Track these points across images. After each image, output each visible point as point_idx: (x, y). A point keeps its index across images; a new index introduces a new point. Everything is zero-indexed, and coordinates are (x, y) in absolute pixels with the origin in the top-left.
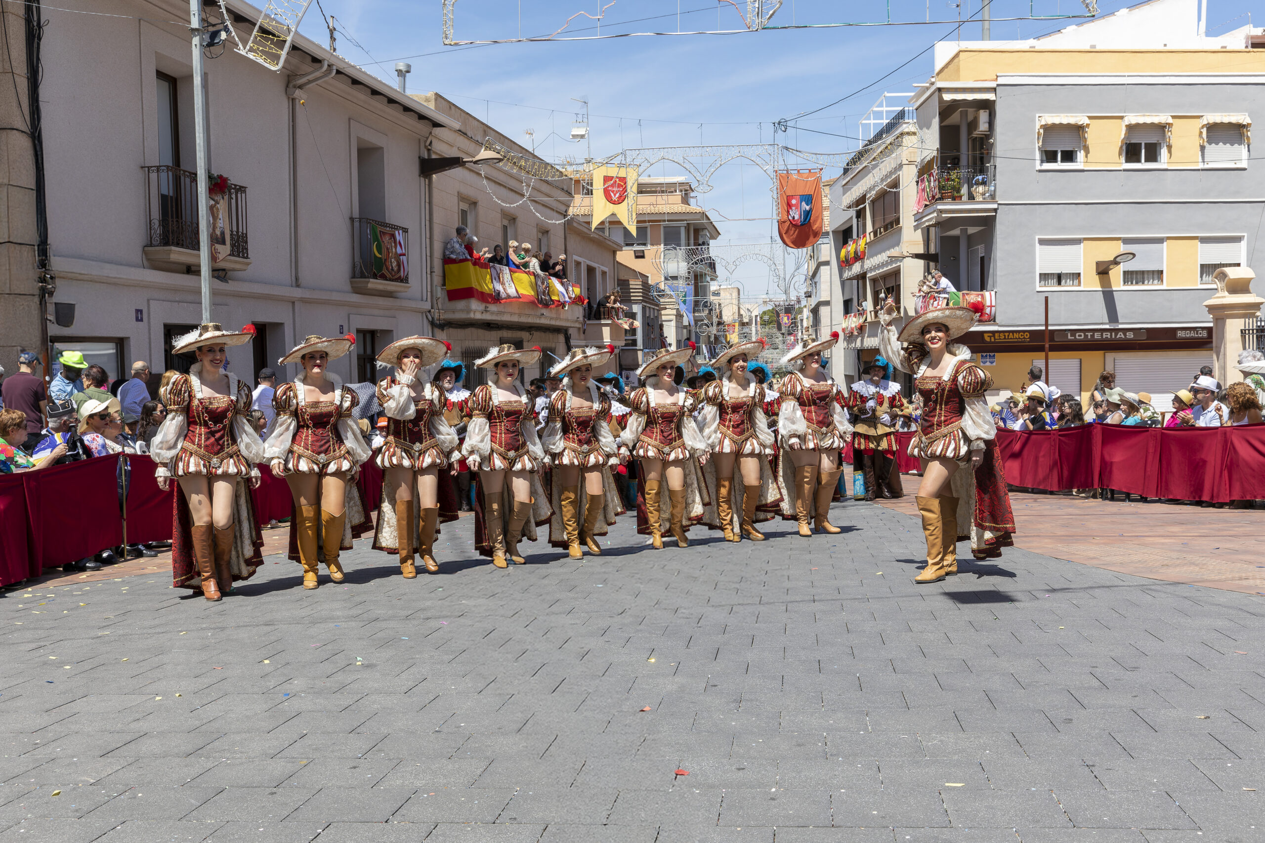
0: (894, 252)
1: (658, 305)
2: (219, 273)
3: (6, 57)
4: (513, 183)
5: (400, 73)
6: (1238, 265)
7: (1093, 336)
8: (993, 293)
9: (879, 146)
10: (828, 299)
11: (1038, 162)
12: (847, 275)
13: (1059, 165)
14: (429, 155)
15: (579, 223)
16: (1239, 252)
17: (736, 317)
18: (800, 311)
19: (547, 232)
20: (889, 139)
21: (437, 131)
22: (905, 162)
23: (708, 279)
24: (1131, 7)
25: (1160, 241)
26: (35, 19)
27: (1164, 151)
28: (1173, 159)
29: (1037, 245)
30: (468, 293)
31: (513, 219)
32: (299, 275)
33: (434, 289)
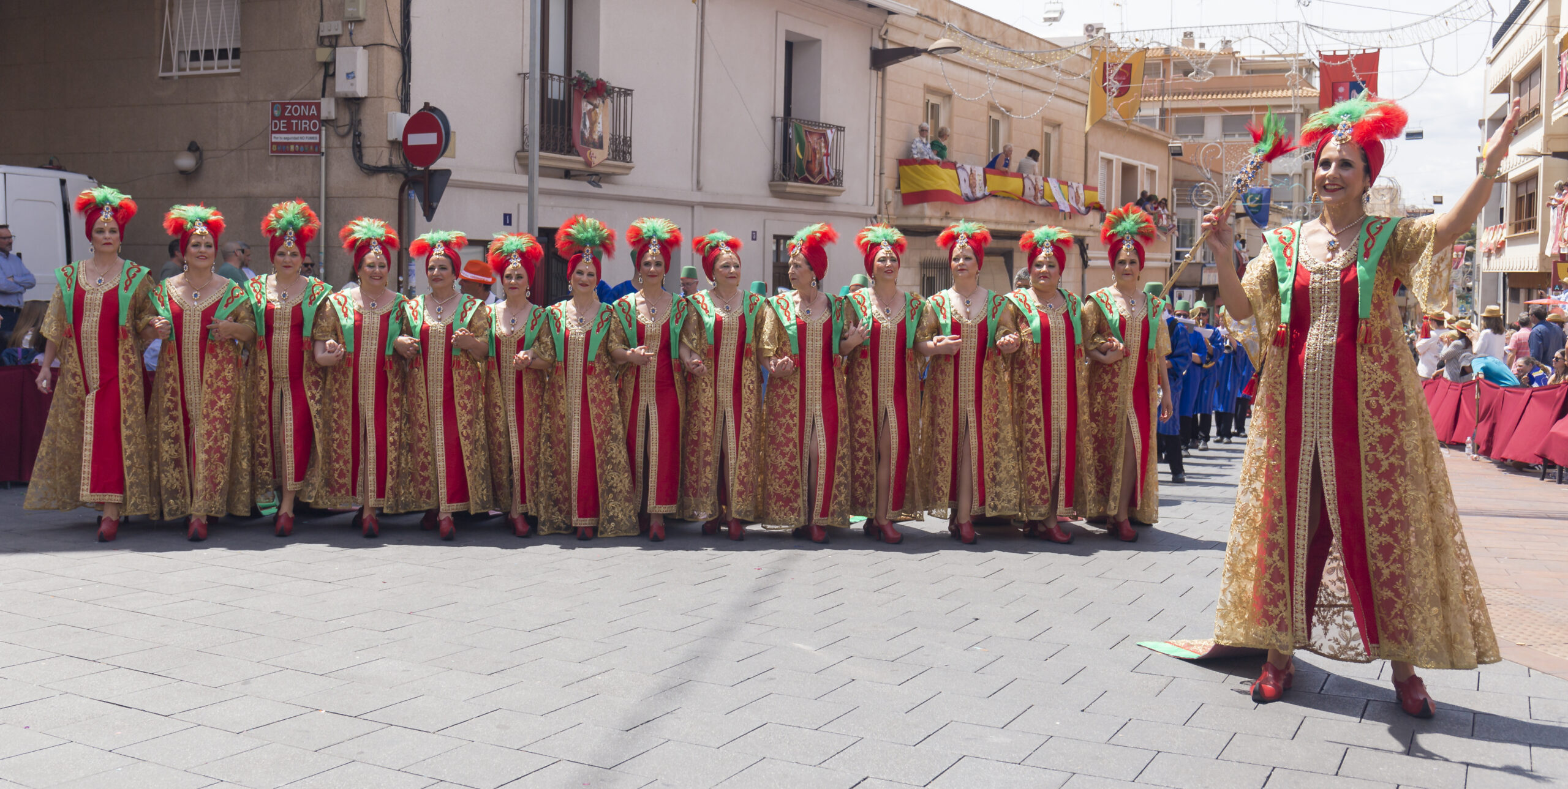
14: (883, 43)
21: (892, 20)
32: (702, 179)
33: (883, 192)
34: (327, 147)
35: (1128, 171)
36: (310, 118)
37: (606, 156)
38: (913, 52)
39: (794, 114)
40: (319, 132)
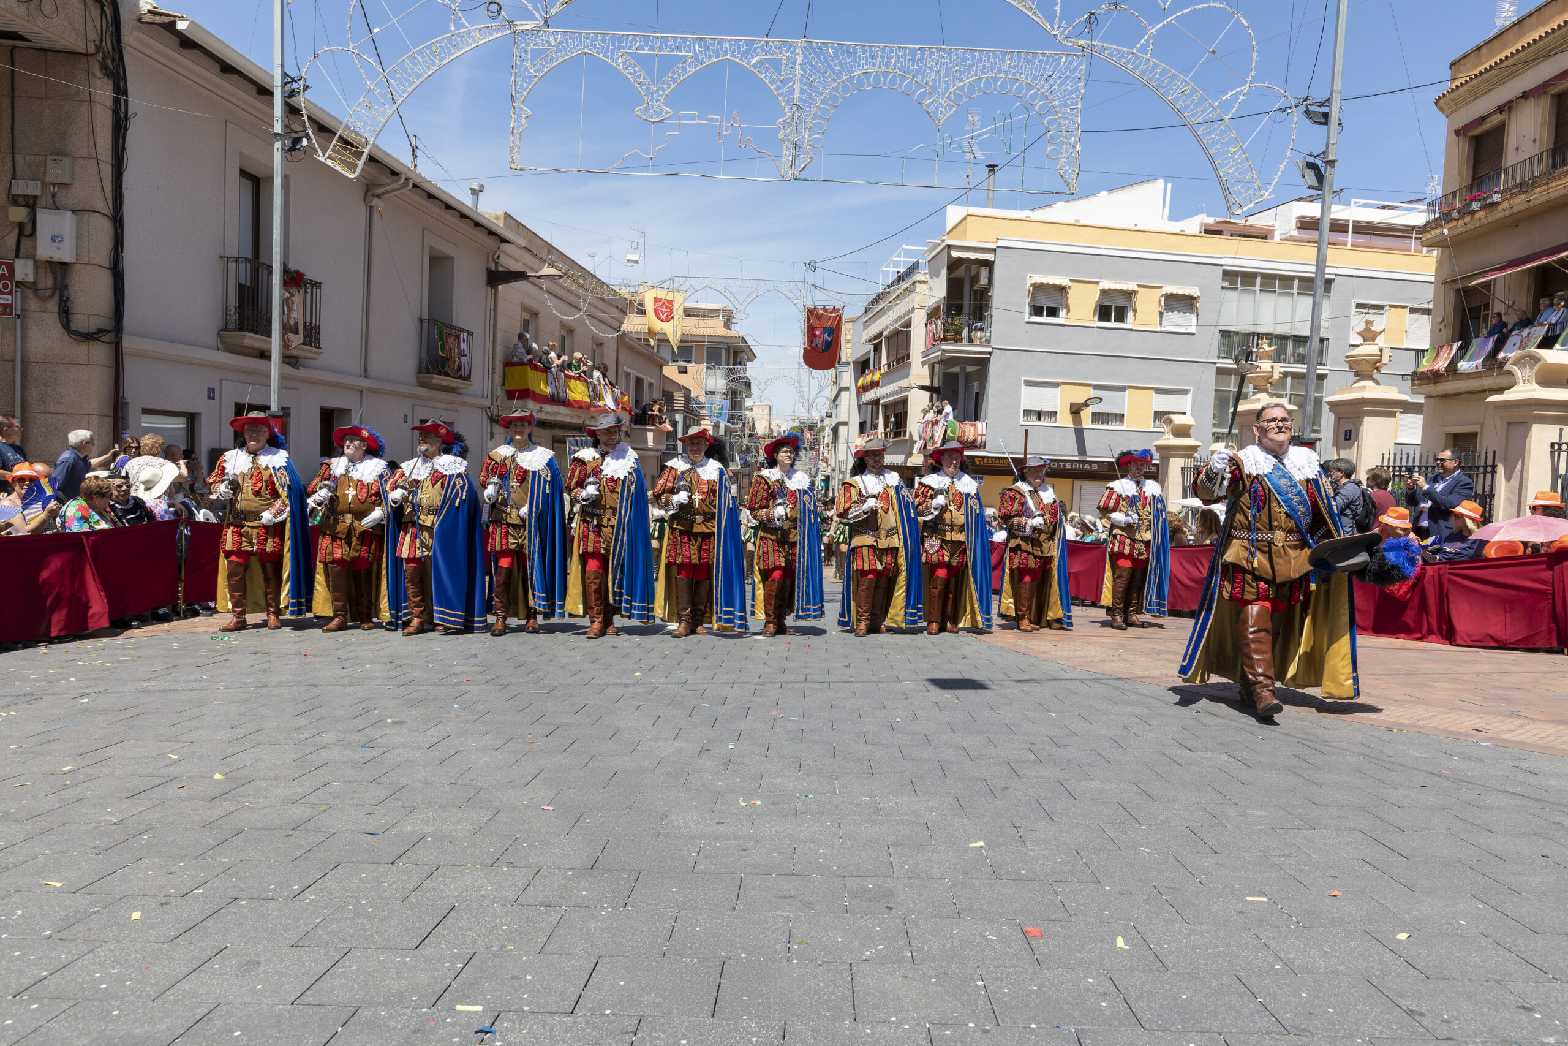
0: (904, 383)
1: (697, 416)
2: (290, 360)
3: (92, 144)
4: (572, 299)
5: (473, 191)
6: (1185, 413)
7: (1064, 465)
8: (984, 424)
9: (894, 291)
10: (846, 420)
11: (1027, 315)
12: (862, 401)
13: (1044, 319)
14: (496, 267)
15: (631, 338)
16: (1185, 403)
17: (767, 430)
18: (823, 429)
19: (602, 344)
20: (904, 285)
21: (505, 246)
22: (917, 306)
23: (744, 395)
24: (1110, 190)
25: (1123, 389)
26: (123, 110)
27: (1130, 315)
28: (1136, 322)
29: (1023, 385)
30: (526, 394)
31: (571, 331)
32: (368, 368)
33: (495, 387)
35: (638, 382)
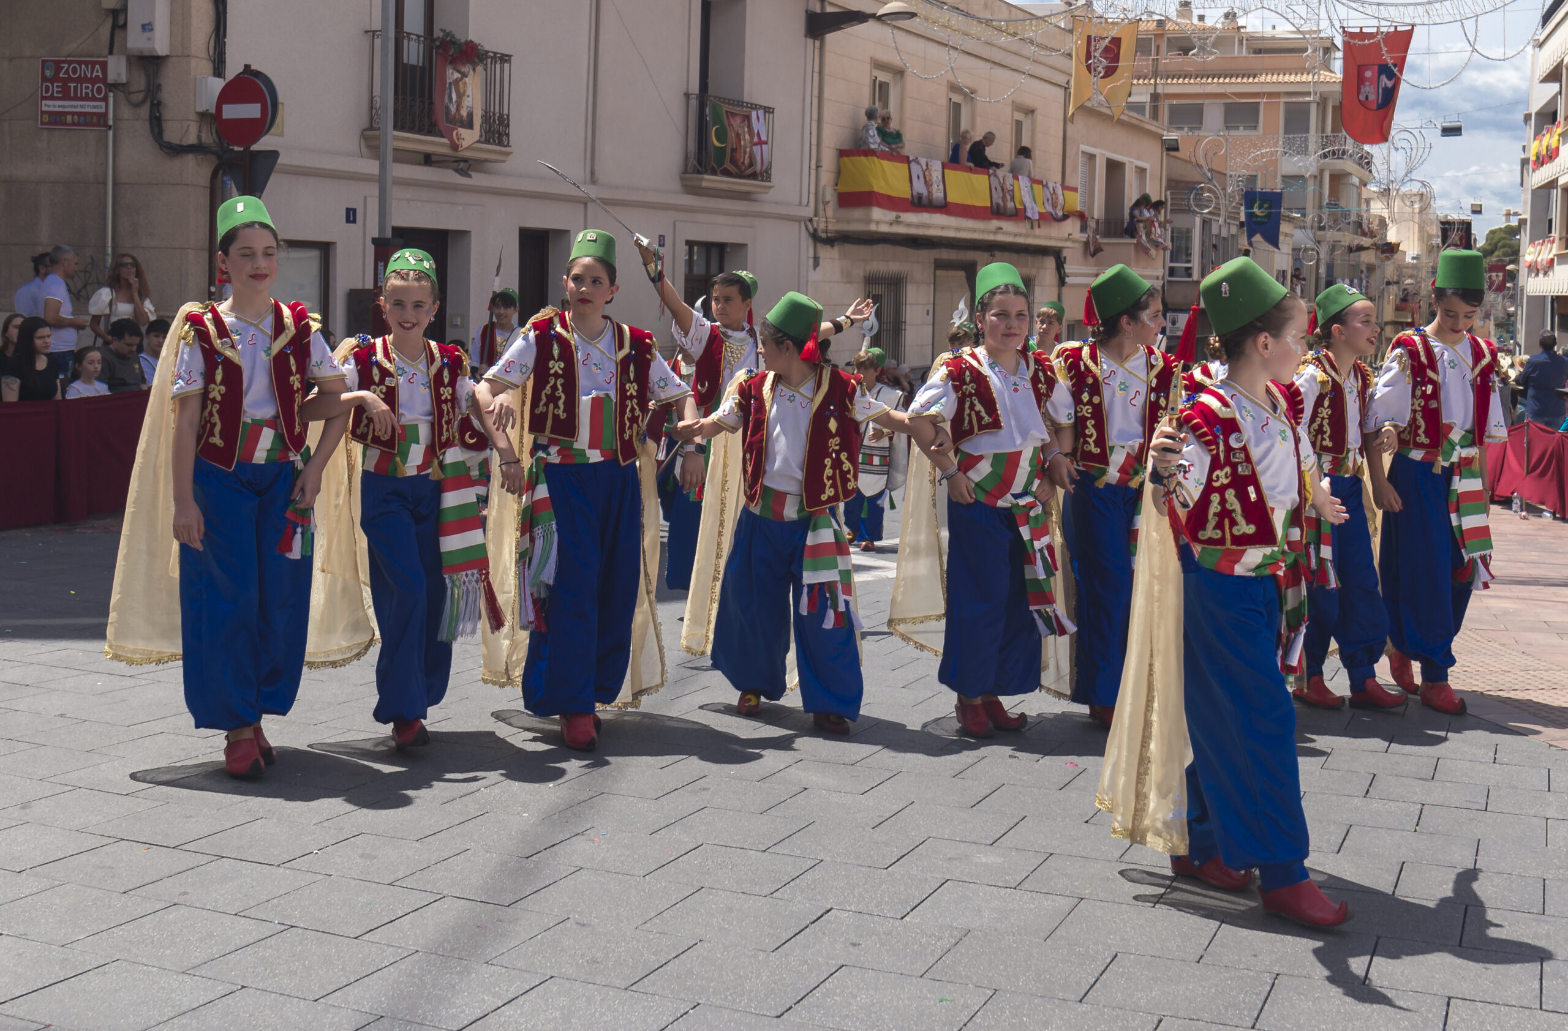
30: (864, 199)
32: (596, 168)
33: (821, 189)
34: (115, 119)
35: (1114, 168)
36: (93, 81)
37: (477, 138)
38: (859, 17)
39: (711, 91)
40: (105, 99)
